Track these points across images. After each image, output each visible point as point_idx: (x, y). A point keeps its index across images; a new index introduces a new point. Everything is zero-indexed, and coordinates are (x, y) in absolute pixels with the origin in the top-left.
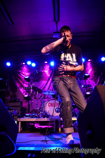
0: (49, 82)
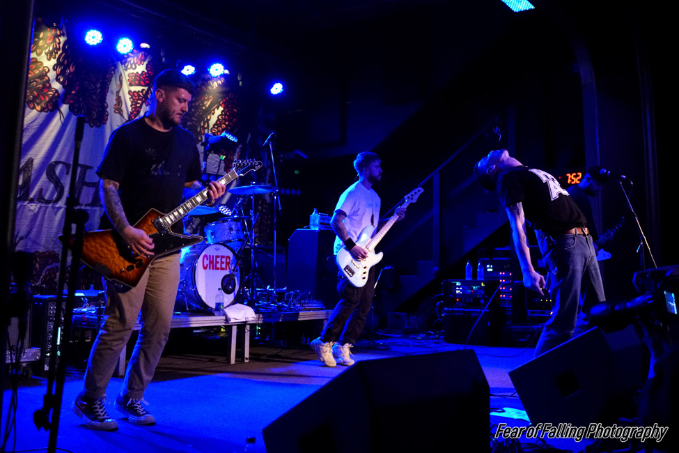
0: (56, 123)
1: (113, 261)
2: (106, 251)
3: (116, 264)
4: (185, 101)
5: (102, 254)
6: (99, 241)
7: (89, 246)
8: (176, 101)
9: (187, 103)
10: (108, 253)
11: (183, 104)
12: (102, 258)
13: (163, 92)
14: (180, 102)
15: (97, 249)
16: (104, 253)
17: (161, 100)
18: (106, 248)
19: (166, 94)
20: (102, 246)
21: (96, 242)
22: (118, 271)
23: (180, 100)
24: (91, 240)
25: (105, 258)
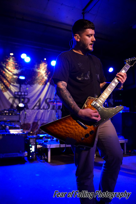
1: (75, 134)
2: (70, 129)
3: (78, 136)
4: (92, 35)
5: (68, 131)
6: (64, 124)
7: (59, 129)
8: (87, 37)
9: (93, 36)
10: (71, 130)
11: (91, 37)
12: (69, 134)
13: (78, 35)
14: (90, 37)
15: (64, 129)
16: (69, 131)
17: (79, 40)
18: (69, 127)
19: (80, 35)
20: (66, 127)
21: (62, 125)
22: (80, 139)
23: (89, 36)
24: (59, 125)
25: (70, 133)
